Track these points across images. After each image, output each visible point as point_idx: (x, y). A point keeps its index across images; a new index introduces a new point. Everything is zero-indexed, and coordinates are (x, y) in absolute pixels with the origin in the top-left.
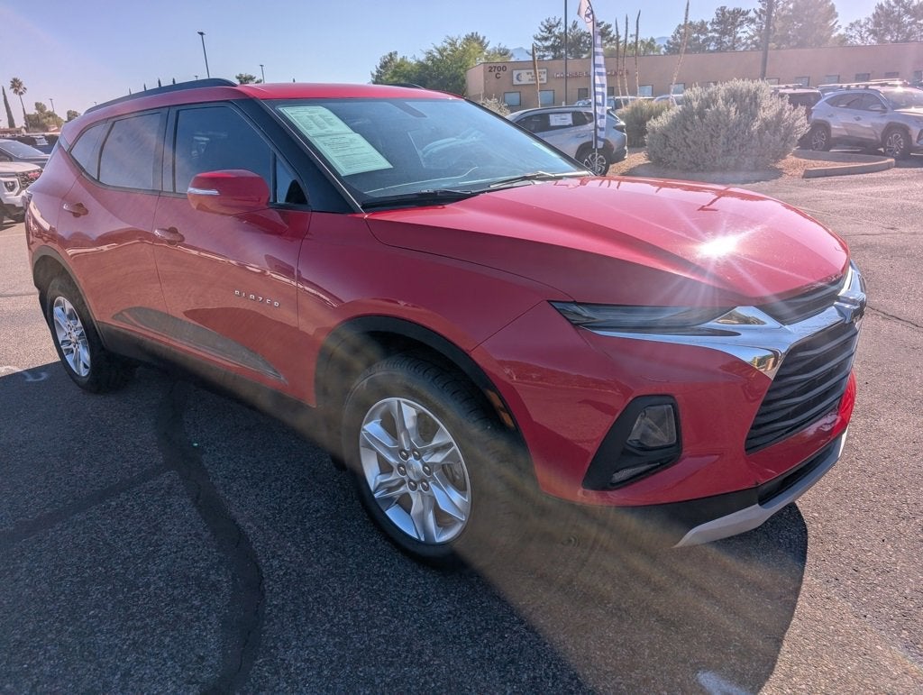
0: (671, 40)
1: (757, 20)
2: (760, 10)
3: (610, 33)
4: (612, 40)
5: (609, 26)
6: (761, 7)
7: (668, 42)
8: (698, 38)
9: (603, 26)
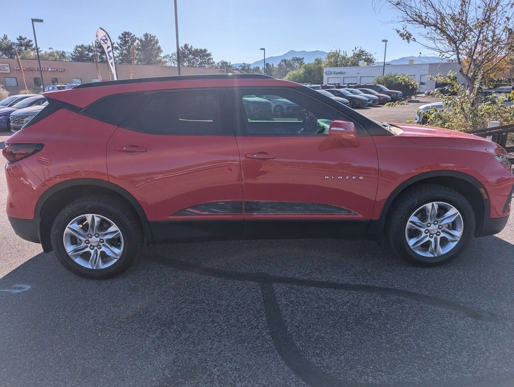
0: (73, 53)
1: (119, 48)
2: (121, 44)
3: (32, 45)
4: (34, 49)
5: (30, 41)
6: (120, 42)
7: (71, 54)
8: (88, 54)
9: (26, 40)
